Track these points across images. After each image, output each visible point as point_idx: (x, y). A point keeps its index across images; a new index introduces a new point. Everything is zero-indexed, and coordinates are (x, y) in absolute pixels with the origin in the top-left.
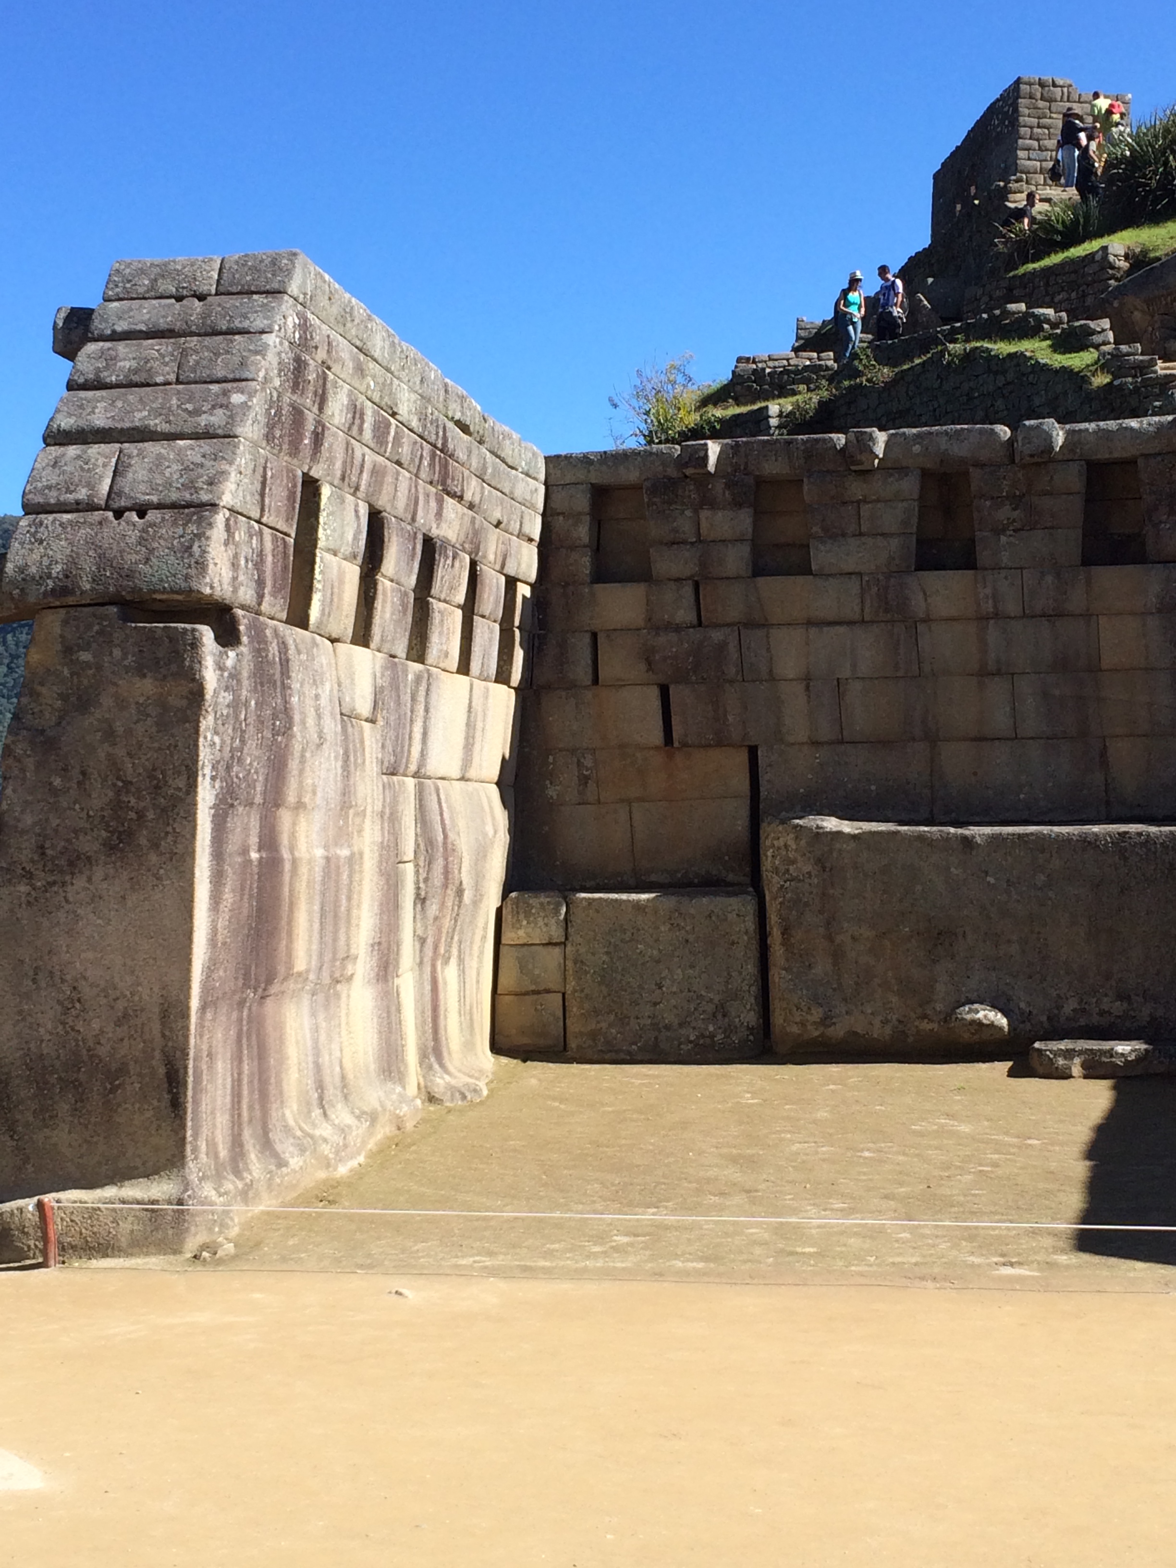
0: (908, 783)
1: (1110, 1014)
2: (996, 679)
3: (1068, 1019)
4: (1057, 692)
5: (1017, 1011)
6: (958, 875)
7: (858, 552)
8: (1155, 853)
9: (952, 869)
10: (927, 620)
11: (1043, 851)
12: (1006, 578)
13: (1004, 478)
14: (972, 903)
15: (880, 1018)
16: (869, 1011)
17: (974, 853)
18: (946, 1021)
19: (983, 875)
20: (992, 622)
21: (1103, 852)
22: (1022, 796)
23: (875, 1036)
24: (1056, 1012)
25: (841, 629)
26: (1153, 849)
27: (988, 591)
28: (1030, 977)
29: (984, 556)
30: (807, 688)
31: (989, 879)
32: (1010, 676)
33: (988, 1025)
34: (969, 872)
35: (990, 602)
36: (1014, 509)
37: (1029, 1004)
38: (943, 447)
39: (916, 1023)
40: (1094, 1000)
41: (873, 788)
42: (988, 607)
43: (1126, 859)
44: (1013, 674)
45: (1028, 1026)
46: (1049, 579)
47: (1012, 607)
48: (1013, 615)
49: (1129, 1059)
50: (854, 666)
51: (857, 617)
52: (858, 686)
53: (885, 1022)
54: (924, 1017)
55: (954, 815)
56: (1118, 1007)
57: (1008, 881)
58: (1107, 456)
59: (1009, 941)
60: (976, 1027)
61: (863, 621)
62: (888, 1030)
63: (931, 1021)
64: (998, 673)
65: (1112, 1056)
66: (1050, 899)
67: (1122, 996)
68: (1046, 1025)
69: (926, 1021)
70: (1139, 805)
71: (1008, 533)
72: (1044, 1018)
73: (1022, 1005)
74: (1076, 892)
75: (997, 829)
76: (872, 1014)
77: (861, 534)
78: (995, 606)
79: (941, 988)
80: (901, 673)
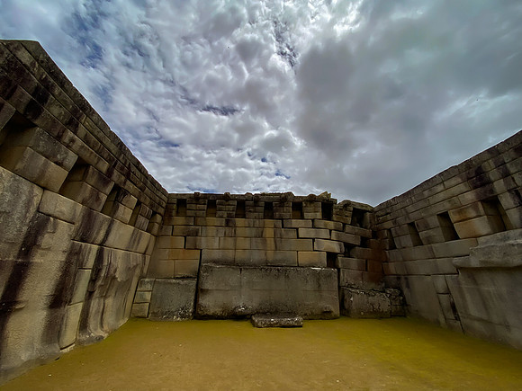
0: (230, 258)
1: (268, 308)
3: (259, 310)
4: (258, 241)
12: (250, 220)
15: (220, 310)
18: (234, 310)
22: (251, 261)
24: (257, 308)
25: (221, 228)
29: (247, 216)
30: (213, 238)
32: (250, 238)
35: (248, 224)
36: (252, 209)
37: (252, 306)
38: (240, 197)
40: (265, 305)
46: (258, 221)
48: (251, 227)
50: (222, 235)
51: (224, 225)
52: (222, 238)
58: (268, 201)
65: (270, 322)
67: (270, 304)
71: (251, 213)
79: (233, 303)
80: (230, 236)
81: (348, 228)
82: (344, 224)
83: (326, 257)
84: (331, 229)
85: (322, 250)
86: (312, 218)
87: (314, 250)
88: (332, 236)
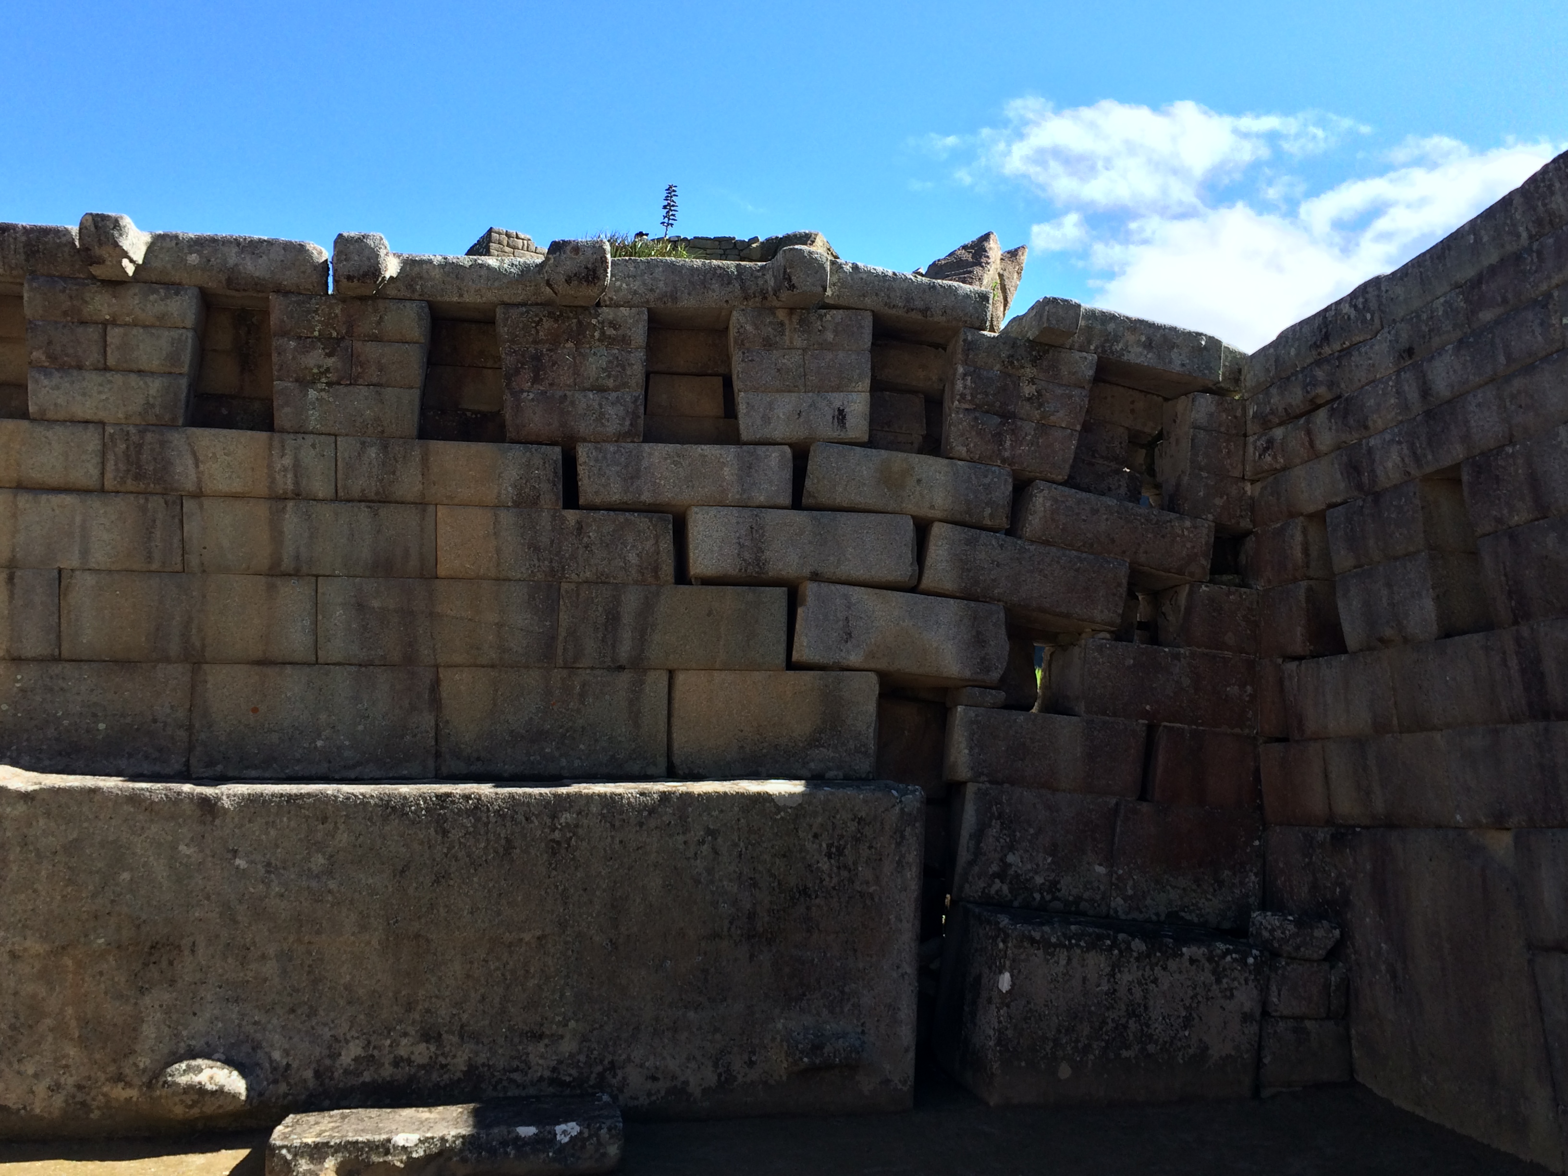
0: (155, 721)
1: (409, 1062)
2: (293, 581)
3: (346, 1072)
4: (376, 604)
5: (267, 1065)
6: (189, 857)
7: (100, 393)
8: (486, 824)
9: (182, 848)
10: (198, 495)
11: (324, 820)
12: (313, 446)
13: (316, 311)
14: (208, 898)
15: (47, 1082)
16: (31, 1071)
17: (217, 822)
18: (150, 1085)
19: (230, 856)
20: (290, 504)
21: (413, 823)
22: (319, 743)
23: (38, 1111)
24: (328, 1062)
25: (68, 499)
26: (484, 819)
27: (288, 461)
28: (292, 1011)
29: (284, 415)
30: (11, 579)
31: (238, 862)
32: (313, 579)
33: (213, 1093)
34: (208, 852)
35: (290, 476)
36: (329, 355)
37: (286, 1053)
38: (232, 261)
39: (105, 1089)
40: (388, 1042)
41: (102, 726)
42: (286, 483)
43: (445, 833)
44: (317, 576)
45: (283, 1088)
46: (372, 452)
47: (320, 486)
48: (321, 495)
49: (415, 1155)
50: (85, 553)
51: (92, 482)
52: (90, 580)
53: (56, 1087)
54: (119, 1078)
55: (219, 768)
56: (422, 1053)
57: (269, 864)
58: (455, 299)
59: (263, 957)
60: (196, 1097)
61: (102, 491)
62: (58, 1101)
63: (129, 1085)
64: (296, 574)
65: (387, 1152)
66: (330, 891)
67: (429, 1035)
68: (312, 1083)
69: (121, 1085)
70: (478, 759)
71: (319, 386)
72: (309, 1074)
73: (276, 1055)
74: (370, 881)
75: (258, 788)
76: (36, 1076)
77: (106, 369)
78: (297, 483)
79: (148, 1031)
80: (154, 567)
81: (1048, 507)
82: (1022, 484)
83: (871, 707)
84: (924, 511)
85: (854, 658)
86: (798, 433)
87: (791, 665)
88: (929, 561)
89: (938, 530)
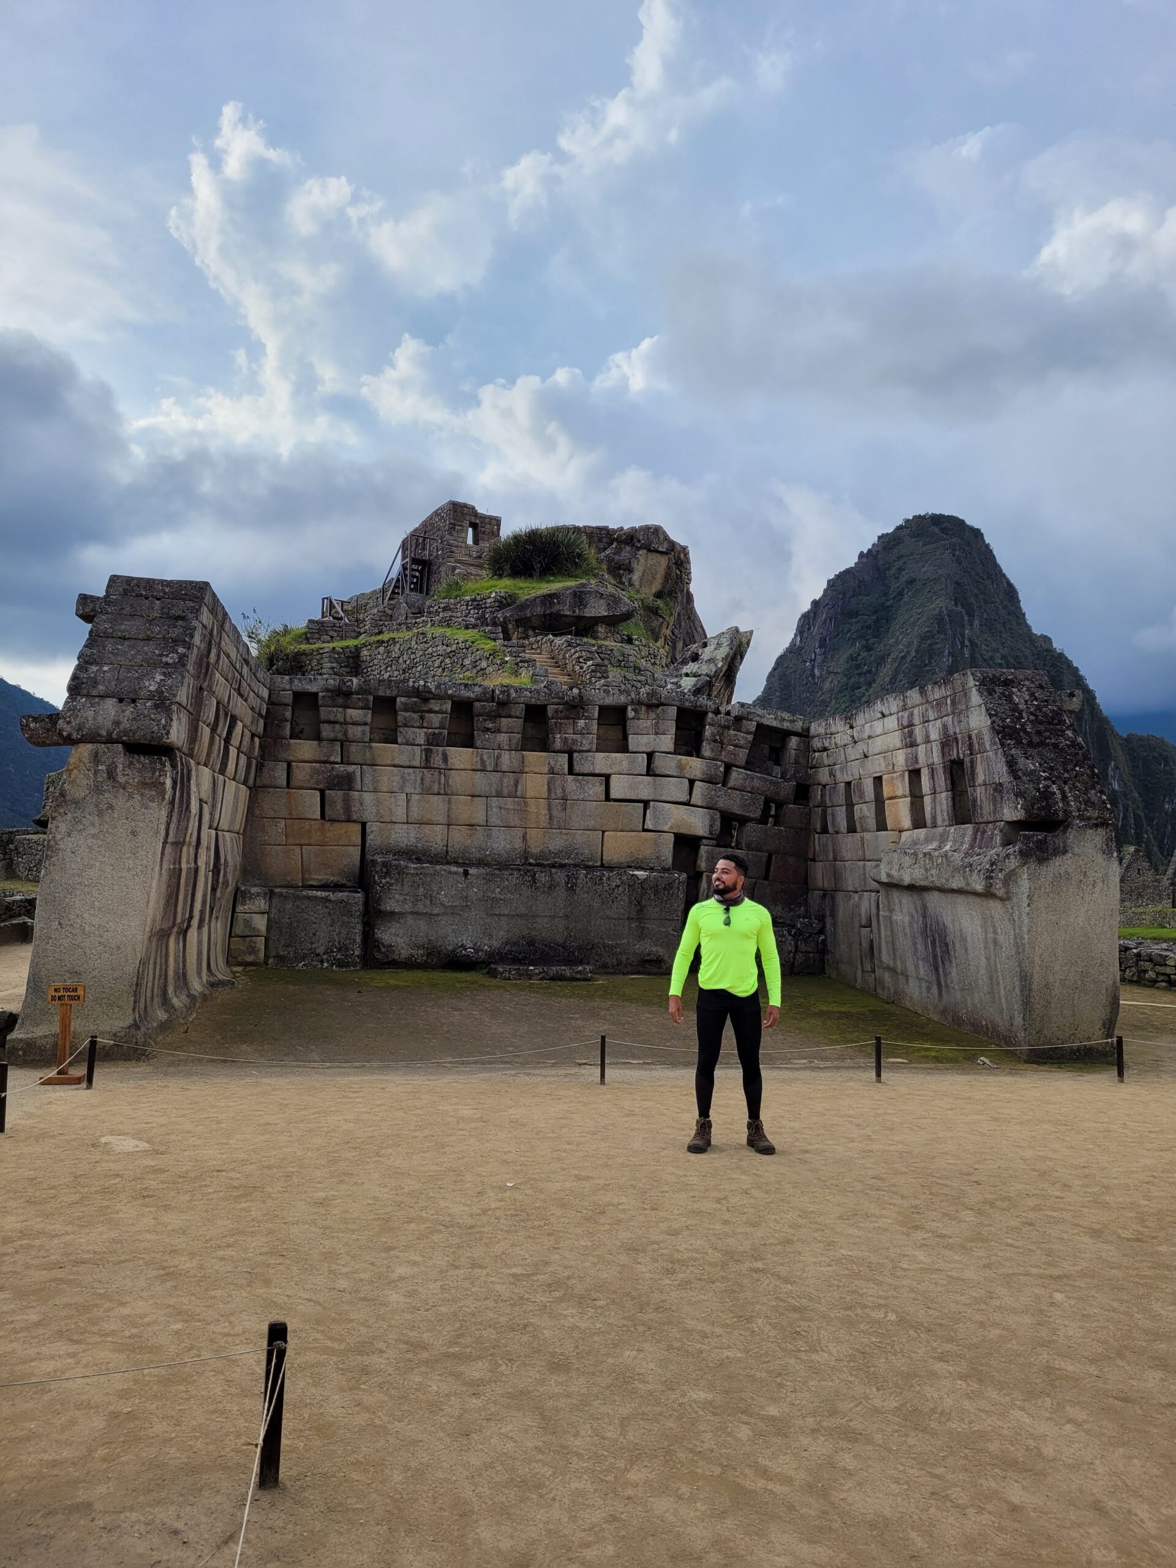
0: (436, 844)
2: (480, 798)
4: (506, 807)
6: (461, 887)
7: (420, 736)
9: (458, 885)
12: (486, 753)
13: (489, 707)
17: (469, 877)
19: (472, 887)
20: (479, 772)
22: (488, 852)
23: (419, 959)
25: (410, 770)
27: (479, 758)
29: (478, 743)
30: (392, 797)
31: (474, 889)
32: (486, 798)
34: (466, 886)
35: (479, 762)
36: (493, 723)
38: (462, 692)
42: (478, 765)
43: (535, 883)
46: (505, 755)
47: (489, 767)
48: (489, 770)
50: (415, 788)
51: (417, 764)
52: (416, 797)
53: (424, 953)
58: (536, 702)
61: (421, 767)
64: (481, 796)
67: (530, 944)
70: (539, 859)
71: (489, 733)
73: (486, 947)
76: (418, 949)
77: (422, 727)
78: (481, 765)
79: (450, 938)
80: (436, 793)
81: (737, 776)
82: (728, 767)
83: (671, 846)
84: (692, 777)
85: (666, 828)
86: (649, 750)
87: (644, 830)
88: (693, 796)
89: (697, 783)
